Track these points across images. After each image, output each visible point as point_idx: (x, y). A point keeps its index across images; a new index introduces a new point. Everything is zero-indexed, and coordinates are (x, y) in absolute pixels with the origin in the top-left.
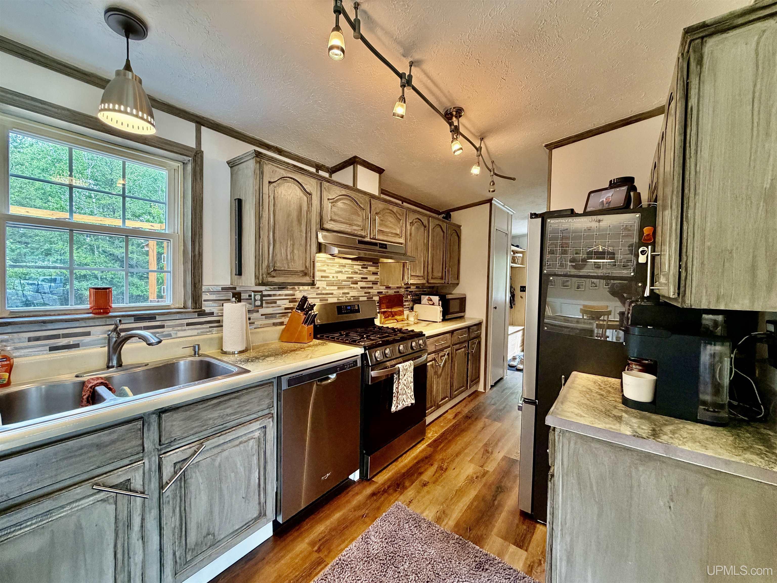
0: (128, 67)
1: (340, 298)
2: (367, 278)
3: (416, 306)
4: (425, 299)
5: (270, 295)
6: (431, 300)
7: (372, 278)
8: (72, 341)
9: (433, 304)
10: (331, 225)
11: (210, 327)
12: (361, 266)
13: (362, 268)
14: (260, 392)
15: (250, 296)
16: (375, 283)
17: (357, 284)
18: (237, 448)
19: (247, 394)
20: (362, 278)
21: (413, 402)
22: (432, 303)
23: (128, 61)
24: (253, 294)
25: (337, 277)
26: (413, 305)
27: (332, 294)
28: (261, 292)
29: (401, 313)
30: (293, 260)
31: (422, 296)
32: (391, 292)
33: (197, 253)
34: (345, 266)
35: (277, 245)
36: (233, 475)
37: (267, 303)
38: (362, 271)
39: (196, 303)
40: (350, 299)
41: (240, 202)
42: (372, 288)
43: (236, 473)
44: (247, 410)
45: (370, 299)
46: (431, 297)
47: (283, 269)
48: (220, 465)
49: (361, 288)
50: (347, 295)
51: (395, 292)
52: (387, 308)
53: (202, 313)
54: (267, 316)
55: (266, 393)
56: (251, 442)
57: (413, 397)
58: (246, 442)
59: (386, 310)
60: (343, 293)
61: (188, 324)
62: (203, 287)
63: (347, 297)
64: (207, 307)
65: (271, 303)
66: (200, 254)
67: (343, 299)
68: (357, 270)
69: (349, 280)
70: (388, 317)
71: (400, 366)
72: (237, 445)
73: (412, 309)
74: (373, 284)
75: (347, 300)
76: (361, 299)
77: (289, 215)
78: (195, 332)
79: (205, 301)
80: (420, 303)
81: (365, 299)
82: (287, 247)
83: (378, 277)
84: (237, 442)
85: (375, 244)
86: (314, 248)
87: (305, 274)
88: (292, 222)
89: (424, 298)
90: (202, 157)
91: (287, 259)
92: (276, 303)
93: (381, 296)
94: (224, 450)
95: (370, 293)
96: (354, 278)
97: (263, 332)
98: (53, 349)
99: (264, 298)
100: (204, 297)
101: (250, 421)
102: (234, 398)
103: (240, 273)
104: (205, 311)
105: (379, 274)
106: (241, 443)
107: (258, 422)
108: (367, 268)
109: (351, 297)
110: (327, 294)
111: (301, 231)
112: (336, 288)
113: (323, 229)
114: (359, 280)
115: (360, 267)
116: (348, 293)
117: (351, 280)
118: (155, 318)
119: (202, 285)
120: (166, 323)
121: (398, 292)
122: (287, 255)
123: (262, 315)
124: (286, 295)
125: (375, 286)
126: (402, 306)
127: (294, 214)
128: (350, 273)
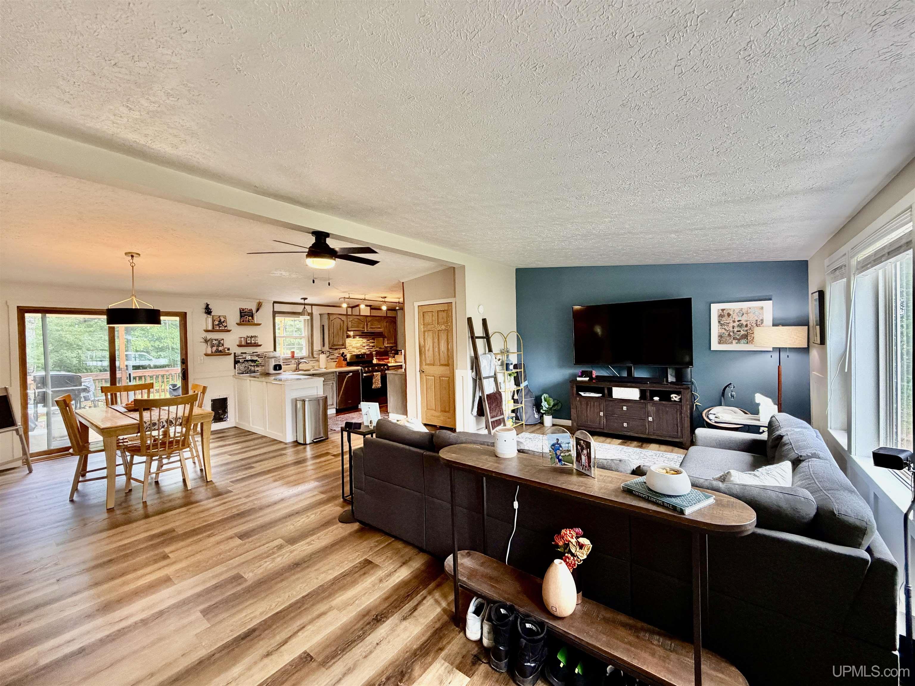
1: (358, 353)
5: (333, 352)
10: (351, 329)
11: (316, 362)
21: (381, 386)
24: (328, 352)
25: (356, 345)
26: (395, 355)
27: (354, 351)
29: (388, 359)
31: (399, 351)
34: (360, 341)
35: (334, 338)
37: (331, 355)
39: (312, 355)
41: (323, 326)
47: (336, 344)
51: (384, 350)
53: (314, 358)
54: (332, 359)
55: (334, 375)
56: (331, 386)
59: (379, 357)
66: (313, 341)
70: (380, 360)
71: (374, 374)
75: (361, 354)
78: (312, 363)
80: (398, 355)
81: (369, 353)
82: (337, 336)
85: (369, 332)
87: (343, 345)
88: (338, 330)
90: (313, 313)
91: (338, 341)
92: (335, 354)
93: (376, 351)
97: (330, 364)
100: (315, 354)
103: (324, 346)
107: (332, 382)
108: (369, 341)
111: (341, 332)
112: (356, 349)
113: (348, 331)
117: (362, 346)
118: (304, 359)
119: (314, 349)
124: (337, 352)
126: (388, 356)
128: (362, 343)
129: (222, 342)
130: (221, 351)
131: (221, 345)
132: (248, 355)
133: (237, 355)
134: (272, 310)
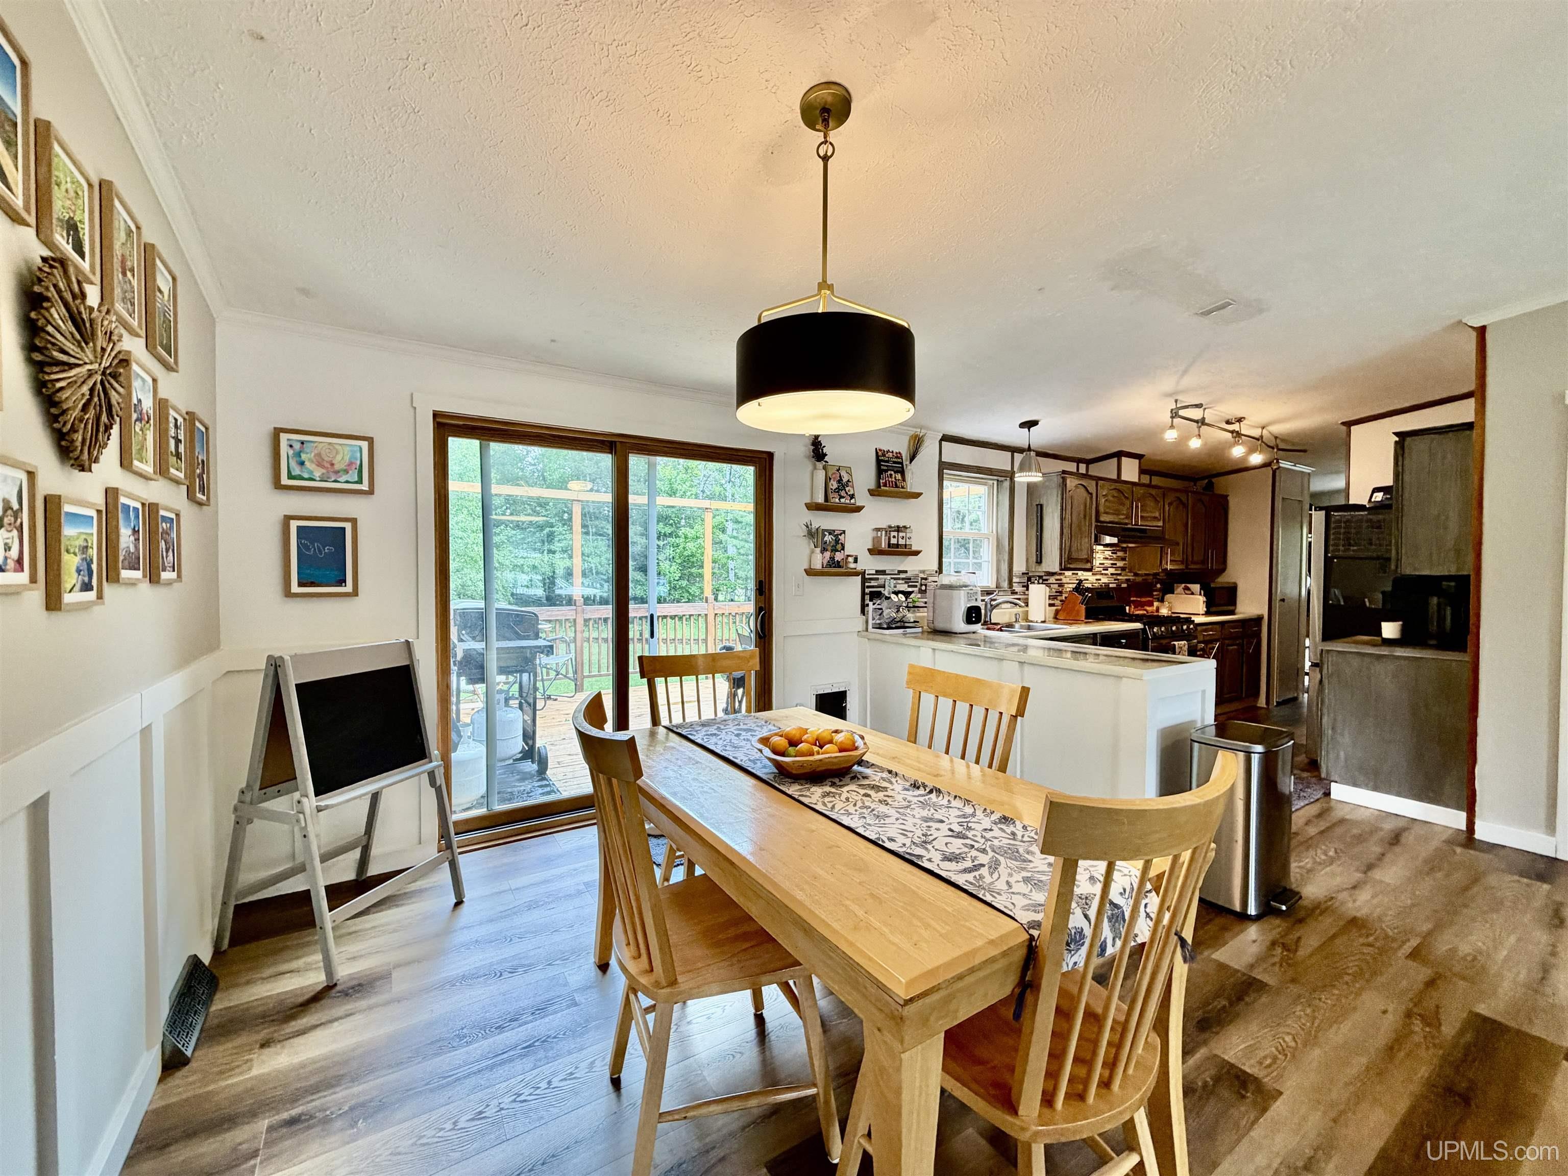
1: (1093, 585)
2: (1116, 564)
4: (1179, 588)
6: (1188, 589)
7: (1120, 564)
9: (1193, 594)
10: (1104, 518)
13: (1112, 553)
16: (1123, 569)
17: (1108, 570)
20: (1112, 564)
22: (1190, 593)
23: (1029, 442)
26: (1164, 595)
29: (1152, 603)
30: (1081, 550)
32: (1139, 579)
33: (1011, 547)
35: (1073, 539)
38: (1113, 557)
39: (1011, 585)
41: (1041, 507)
42: (1121, 574)
45: (1119, 585)
46: (1189, 585)
49: (1111, 574)
51: (1143, 580)
53: (1013, 592)
59: (1135, 599)
60: (1096, 580)
62: (1014, 573)
63: (1100, 583)
68: (1107, 556)
70: (1138, 607)
71: (1176, 643)
73: (1162, 600)
76: (1111, 586)
77: (1079, 514)
79: (1014, 583)
80: (1173, 593)
82: (1077, 540)
83: (1126, 562)
85: (1136, 530)
86: (1093, 539)
88: (1081, 519)
91: (1078, 549)
92: (1050, 586)
93: (1130, 583)
95: (1119, 580)
99: (1044, 582)
100: (1015, 580)
103: (1040, 561)
104: (1015, 590)
105: (1127, 559)
111: (1086, 526)
113: (1098, 522)
114: (1109, 566)
115: (1110, 553)
116: (1101, 580)
121: (1146, 579)
122: (1078, 546)
125: (1124, 573)
126: (1152, 596)
127: (1082, 513)
129: (843, 538)
130: (839, 564)
131: (840, 547)
132: (889, 577)
133: (867, 576)
134: (937, 459)
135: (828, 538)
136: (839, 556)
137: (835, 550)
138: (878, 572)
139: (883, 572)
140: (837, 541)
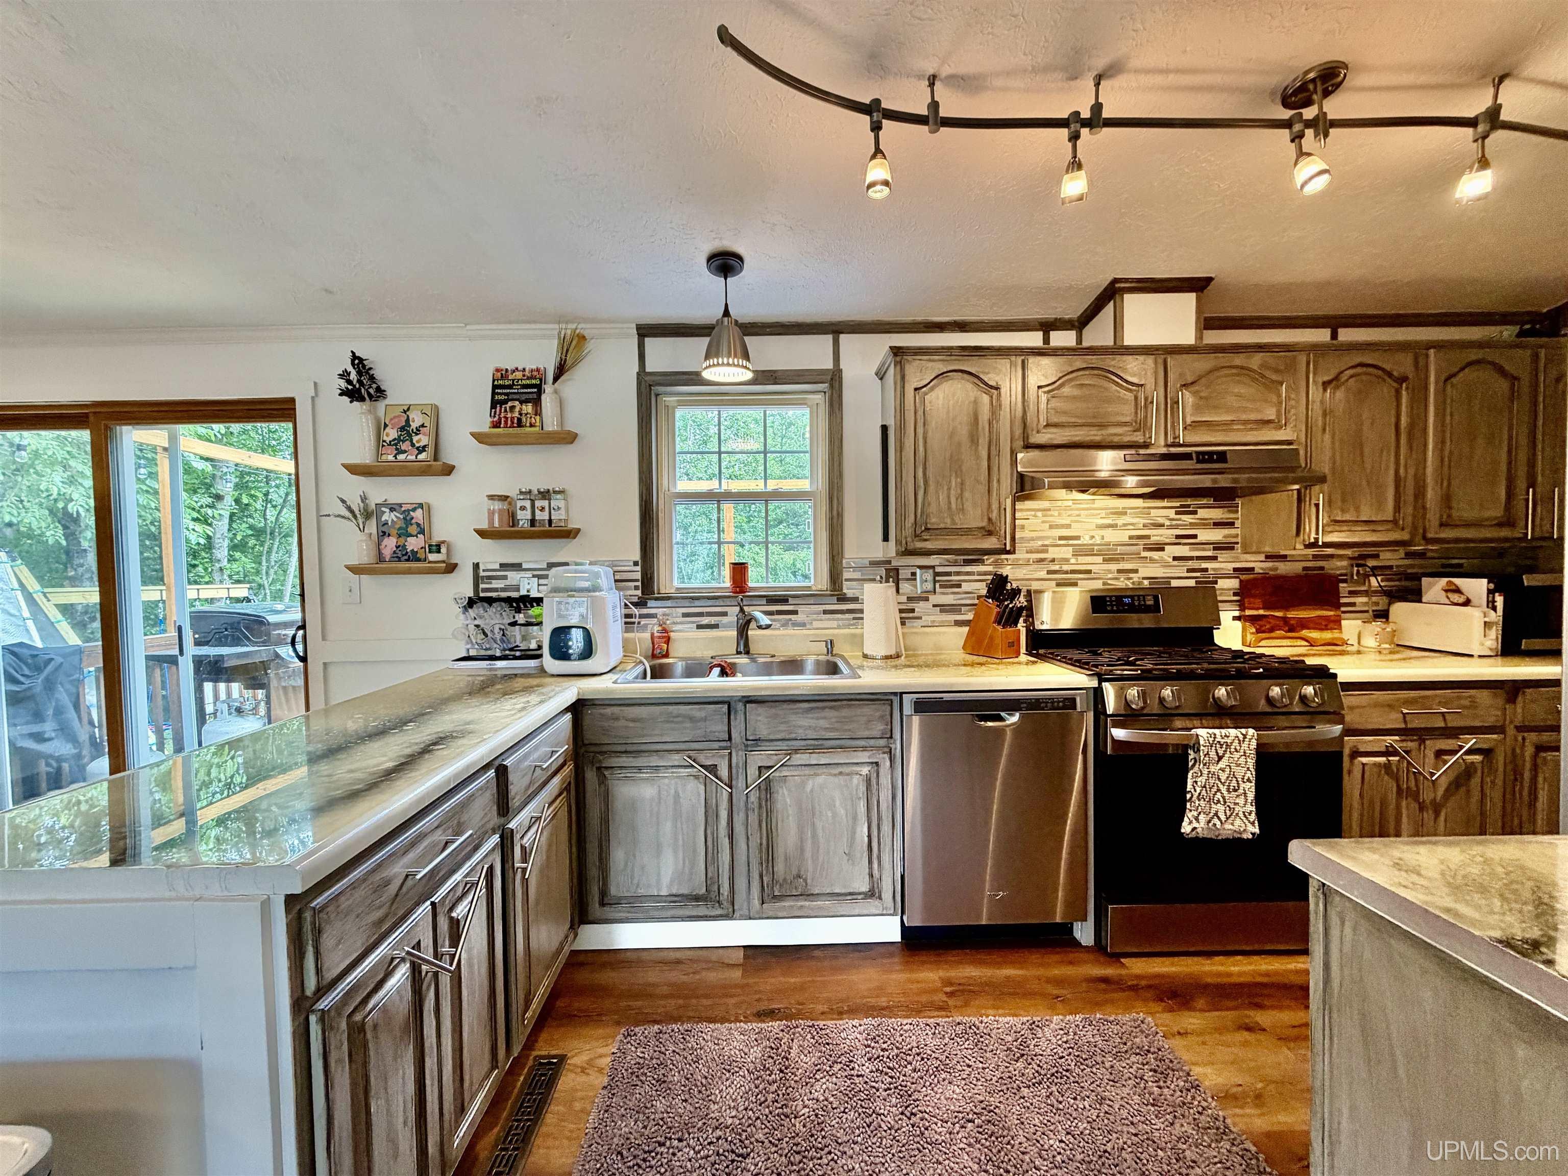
0: (726, 313)
1: (1109, 582)
2: (1195, 536)
3: (1399, 609)
4: (1434, 588)
5: (948, 574)
6: (1458, 591)
7: (1213, 535)
8: (712, 620)
9: (1467, 603)
10: (1049, 436)
11: (854, 619)
12: (1174, 510)
13: (1177, 513)
14: (868, 710)
15: (914, 574)
16: (1224, 547)
17: (1163, 549)
18: (836, 780)
19: (849, 706)
20: (1178, 537)
21: (1257, 830)
22: (1462, 599)
23: (726, 305)
24: (918, 571)
25: (1103, 538)
26: (1390, 604)
27: (1089, 572)
28: (933, 567)
29: (1335, 624)
30: (962, 510)
31: (1425, 580)
32: (1288, 569)
33: (835, 513)
34: (1125, 513)
35: (932, 488)
36: (830, 814)
37: (941, 587)
38: (1180, 520)
39: (835, 584)
40: (1140, 583)
41: (885, 429)
42: (1215, 558)
43: (835, 815)
44: (850, 730)
45: (1206, 583)
46: (1458, 581)
47: (942, 526)
48: (812, 791)
49: (1175, 558)
50: (1131, 575)
51: (1305, 569)
52: (1265, 608)
53: (843, 599)
54: (944, 608)
55: (878, 714)
56: (856, 779)
57: (1253, 817)
58: (848, 774)
59: (1261, 612)
60: (1119, 571)
61: (825, 612)
62: (844, 561)
63: (1131, 578)
64: (849, 590)
65: (952, 586)
66: (840, 515)
67: (1123, 583)
68: (1161, 521)
69: (1134, 541)
70: (1271, 630)
71: (1203, 733)
72: (835, 775)
73: (1383, 615)
74: (1215, 549)
75: (1131, 586)
76: (1174, 583)
77: (952, 435)
78: (834, 624)
79: (847, 580)
80: (1420, 601)
81: (1191, 583)
82: (949, 489)
83: (1238, 531)
84: (836, 771)
85: (1187, 456)
86: (1007, 484)
87: (990, 533)
88: (959, 444)
89: (1431, 586)
90: (841, 378)
91: (949, 508)
92: (959, 586)
93: (1243, 577)
94: (816, 775)
95: (1206, 570)
96: (1153, 538)
97: (934, 634)
98: (700, 627)
99: (937, 578)
100: (846, 575)
101: (855, 749)
102: (831, 708)
103: (886, 538)
104: (845, 594)
105: (1238, 524)
106: (841, 773)
107: (866, 754)
108: (1195, 513)
109: (1144, 578)
110: (1073, 572)
111: (978, 457)
112: (1099, 559)
113: (1028, 446)
114: (1168, 541)
115: (1171, 513)
116: (1136, 571)
117: (1142, 542)
118: (787, 601)
119: (842, 557)
120: (800, 609)
121: (1322, 568)
122: (950, 503)
123: (934, 606)
124: (980, 574)
125: (1222, 555)
126: (1337, 606)
127: (963, 432)
128: (1141, 526)
129: (418, 515)
130: (414, 557)
131: (413, 529)
132: (529, 574)
133: (482, 574)
134: (636, 369)
135: (388, 516)
136: (414, 544)
137: (404, 533)
138: (504, 566)
139: (517, 567)
140: (408, 521)
